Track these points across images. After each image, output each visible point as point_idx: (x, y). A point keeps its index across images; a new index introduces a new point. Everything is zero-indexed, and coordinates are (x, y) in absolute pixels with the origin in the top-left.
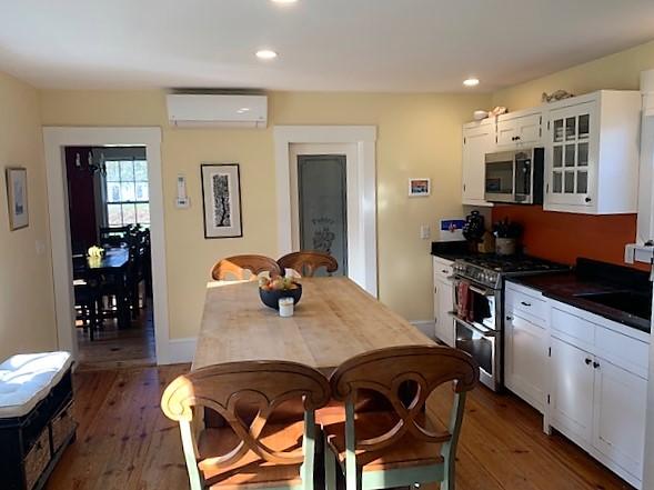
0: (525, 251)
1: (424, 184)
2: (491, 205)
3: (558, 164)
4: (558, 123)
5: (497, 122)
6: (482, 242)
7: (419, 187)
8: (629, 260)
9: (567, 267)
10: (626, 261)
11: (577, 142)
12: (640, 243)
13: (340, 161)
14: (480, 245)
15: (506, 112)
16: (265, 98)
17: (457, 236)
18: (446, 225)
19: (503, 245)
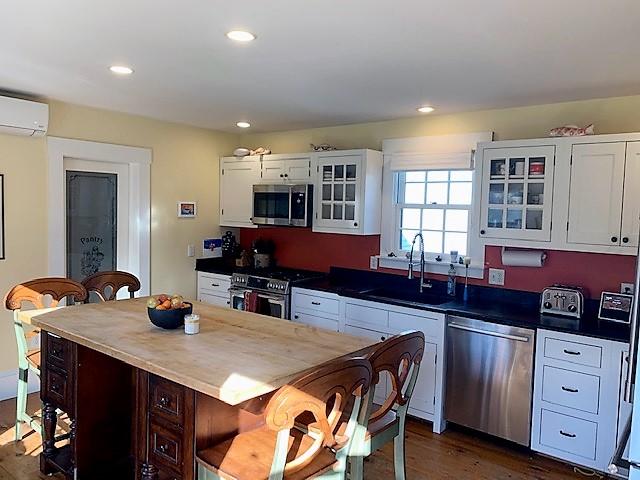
0: (278, 264)
1: (191, 207)
2: (256, 226)
3: (326, 197)
4: (327, 169)
5: (261, 160)
6: (240, 258)
7: (187, 209)
8: (373, 266)
9: (323, 274)
10: (372, 267)
11: (345, 183)
12: (383, 254)
13: (112, 179)
14: (237, 260)
15: (270, 153)
16: (46, 106)
17: (216, 253)
18: (207, 244)
19: (261, 259)
